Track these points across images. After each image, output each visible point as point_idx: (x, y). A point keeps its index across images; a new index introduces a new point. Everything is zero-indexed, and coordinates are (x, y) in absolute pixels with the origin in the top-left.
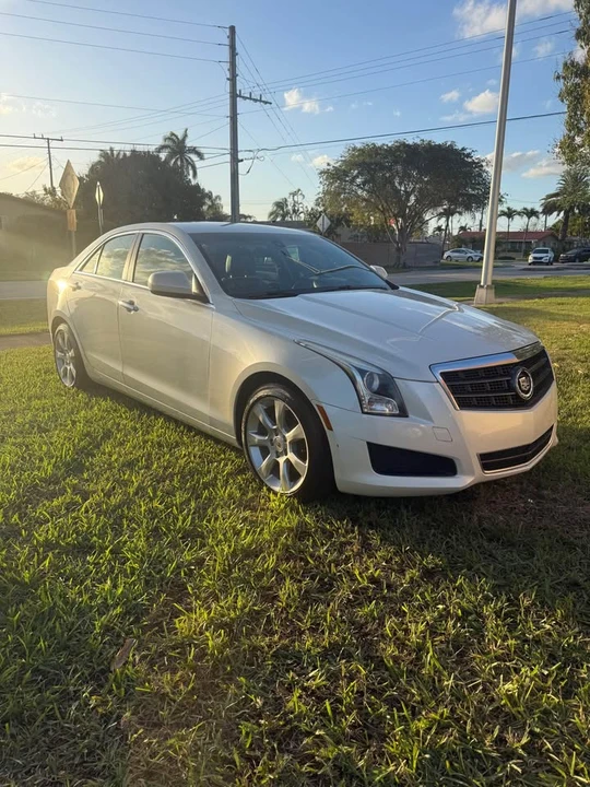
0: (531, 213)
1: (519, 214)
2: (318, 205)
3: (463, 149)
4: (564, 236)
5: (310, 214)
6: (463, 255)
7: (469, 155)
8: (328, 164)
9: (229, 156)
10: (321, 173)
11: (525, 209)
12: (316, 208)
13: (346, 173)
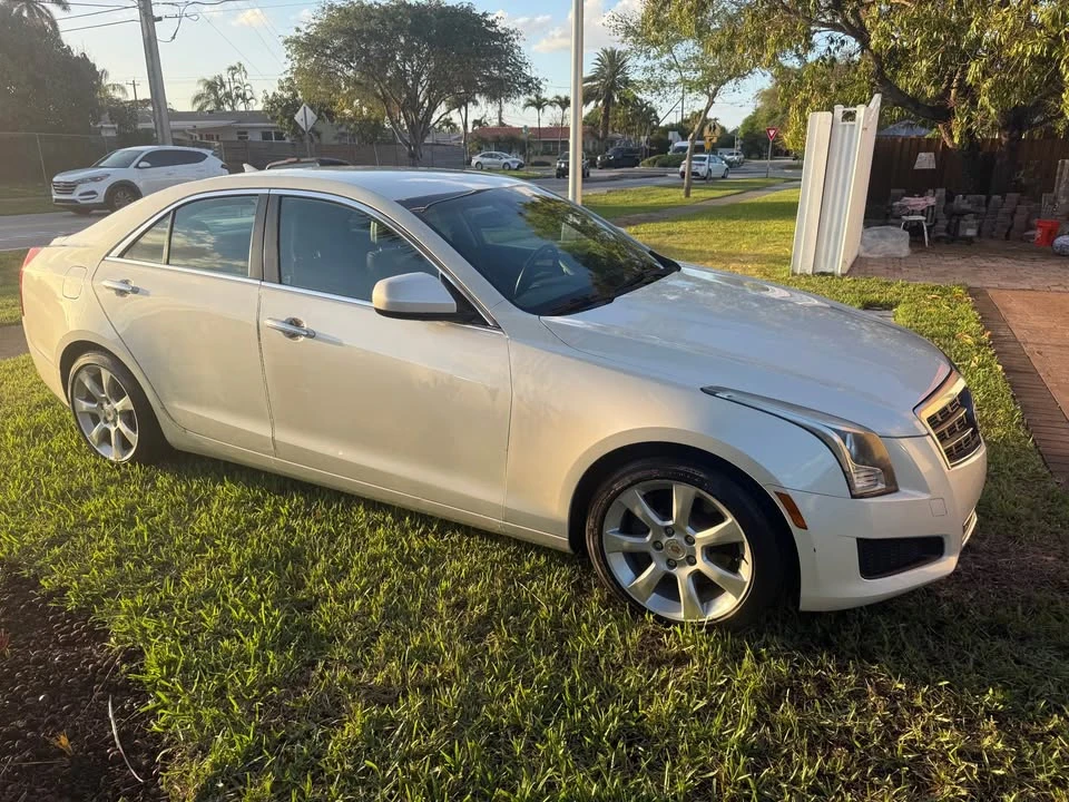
0: (564, 103)
1: (551, 103)
2: (282, 88)
3: (485, 15)
4: (606, 133)
5: (271, 103)
6: (496, 160)
7: (492, 24)
8: (298, 30)
9: (137, 11)
10: (286, 42)
11: (557, 97)
12: (279, 92)
13: (324, 44)
